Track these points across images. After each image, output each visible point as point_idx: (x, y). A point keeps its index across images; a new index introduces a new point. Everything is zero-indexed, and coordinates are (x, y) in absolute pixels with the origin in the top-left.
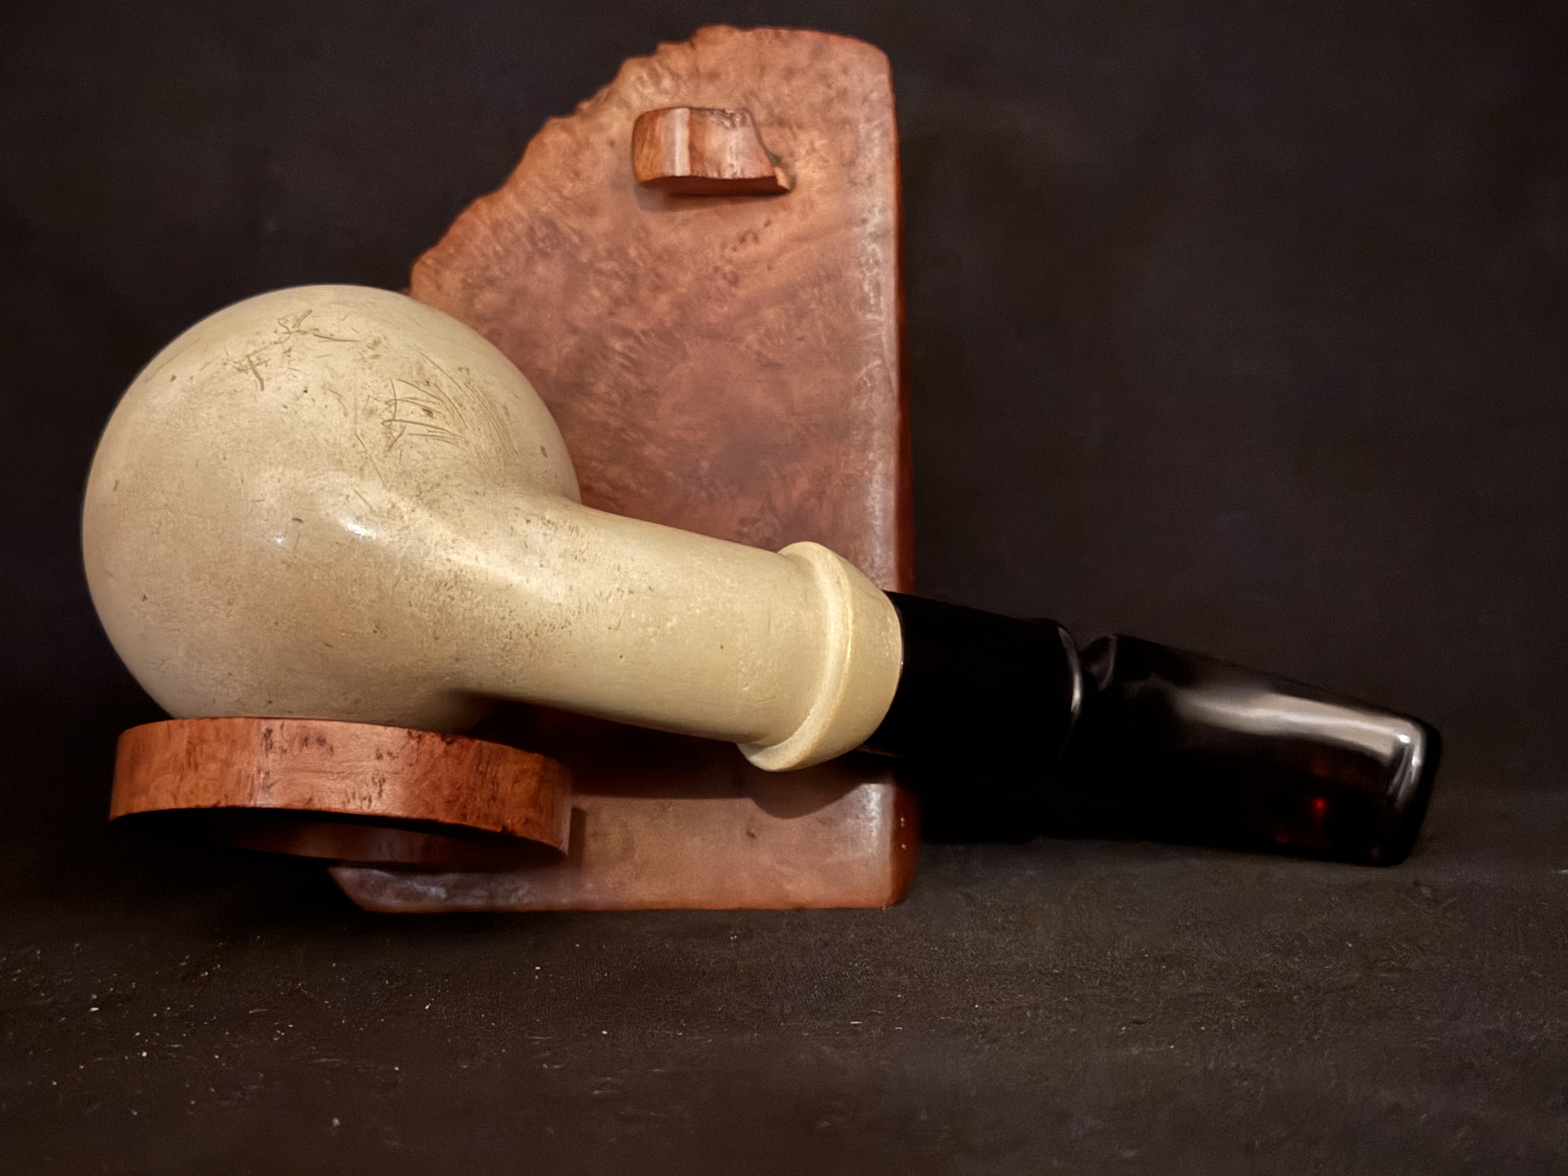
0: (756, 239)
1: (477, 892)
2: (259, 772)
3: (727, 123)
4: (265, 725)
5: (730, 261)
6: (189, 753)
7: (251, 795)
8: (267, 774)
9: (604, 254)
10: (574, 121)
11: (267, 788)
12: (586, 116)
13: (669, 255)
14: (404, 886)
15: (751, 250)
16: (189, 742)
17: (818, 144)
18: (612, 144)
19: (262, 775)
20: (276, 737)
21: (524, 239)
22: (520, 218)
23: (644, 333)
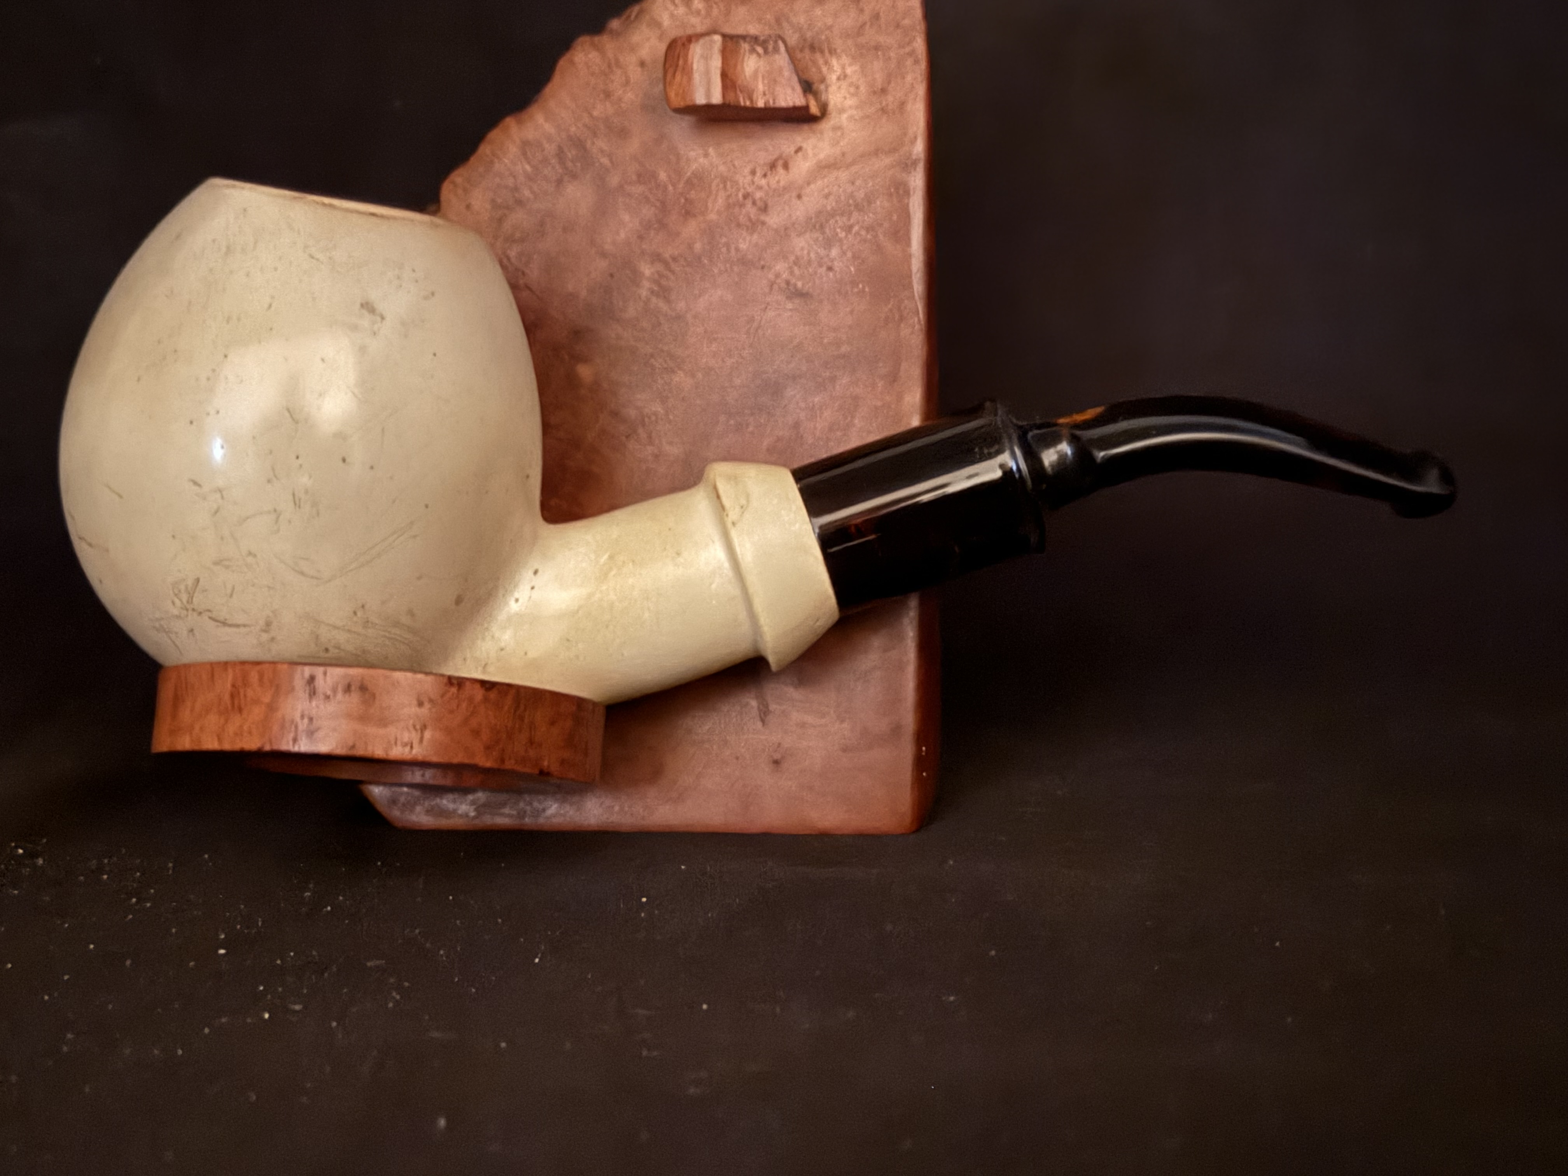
0: (786, 166)
1: (507, 810)
2: (302, 717)
3: (760, 50)
4: (307, 671)
5: (760, 188)
6: (232, 696)
7: (295, 740)
8: (311, 719)
9: (634, 177)
10: (604, 39)
11: (311, 733)
12: (616, 34)
13: (698, 180)
14: (433, 803)
15: (781, 177)
16: (233, 686)
17: (849, 71)
18: (642, 64)
19: (306, 721)
20: (320, 682)
21: (554, 161)
22: (550, 139)
23: (674, 259)
